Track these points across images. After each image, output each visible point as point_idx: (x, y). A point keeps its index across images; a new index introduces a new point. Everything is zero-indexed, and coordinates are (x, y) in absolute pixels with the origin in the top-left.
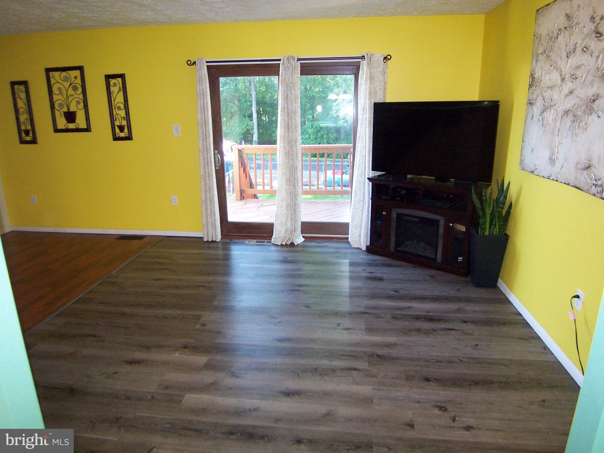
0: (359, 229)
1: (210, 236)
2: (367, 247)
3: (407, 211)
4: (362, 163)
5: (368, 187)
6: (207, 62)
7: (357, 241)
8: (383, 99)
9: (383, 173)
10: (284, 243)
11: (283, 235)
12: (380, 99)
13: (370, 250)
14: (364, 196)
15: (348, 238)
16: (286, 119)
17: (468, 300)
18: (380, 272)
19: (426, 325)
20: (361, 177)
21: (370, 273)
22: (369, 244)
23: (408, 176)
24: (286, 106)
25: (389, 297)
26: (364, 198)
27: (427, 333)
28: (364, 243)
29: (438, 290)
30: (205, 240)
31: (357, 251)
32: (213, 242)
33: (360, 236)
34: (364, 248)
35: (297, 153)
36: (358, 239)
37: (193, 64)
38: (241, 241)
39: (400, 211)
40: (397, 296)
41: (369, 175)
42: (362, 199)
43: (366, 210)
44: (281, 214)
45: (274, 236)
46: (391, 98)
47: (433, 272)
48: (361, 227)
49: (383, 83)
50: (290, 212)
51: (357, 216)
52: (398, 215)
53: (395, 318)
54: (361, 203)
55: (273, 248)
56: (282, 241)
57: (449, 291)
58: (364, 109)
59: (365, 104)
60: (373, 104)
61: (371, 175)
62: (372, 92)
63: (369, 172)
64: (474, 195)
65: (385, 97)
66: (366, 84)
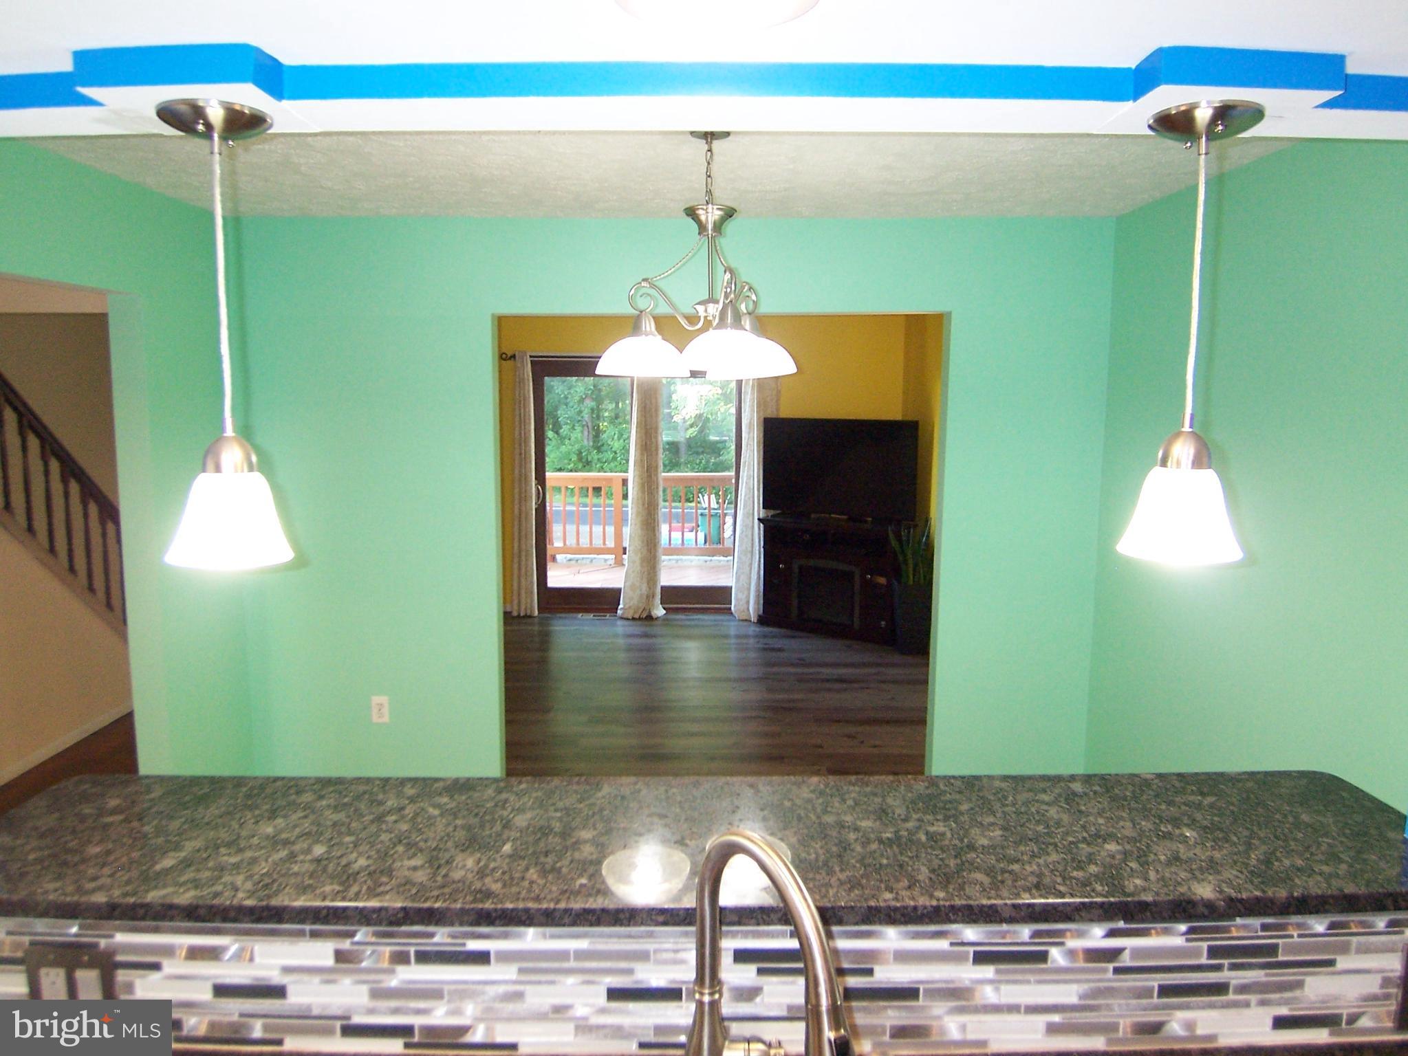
0: (746, 593)
1: (523, 607)
2: (759, 616)
3: (812, 563)
4: (749, 498)
5: (758, 531)
6: (531, 357)
7: (744, 611)
8: (775, 413)
9: (778, 512)
10: (637, 616)
11: (636, 603)
12: (771, 414)
13: (763, 620)
14: (752, 544)
15: (730, 609)
16: (644, 438)
17: (887, 665)
18: (778, 643)
19: (837, 686)
20: (748, 518)
21: (766, 644)
22: (761, 612)
23: (813, 516)
24: (644, 419)
25: (792, 665)
26: (752, 547)
27: (838, 691)
28: (754, 613)
29: (857, 658)
30: (515, 614)
31: (745, 623)
32: (526, 617)
33: (748, 602)
34: (754, 618)
35: (657, 484)
36: (745, 606)
37: (510, 358)
38: (571, 615)
39: (803, 562)
40: (802, 663)
41: (759, 514)
42: (750, 549)
43: (757, 564)
44: (633, 572)
45: (621, 606)
46: (786, 412)
47: (848, 642)
48: (749, 589)
49: (775, 392)
50: (646, 569)
51: (743, 573)
52: (801, 568)
53: (800, 681)
54: (749, 555)
55: (620, 623)
56: (635, 612)
57: (868, 658)
58: (750, 425)
59: (752, 419)
60: (762, 419)
61: (762, 514)
62: (762, 404)
63: (758, 511)
64: (891, 536)
65: (778, 410)
66: (753, 394)
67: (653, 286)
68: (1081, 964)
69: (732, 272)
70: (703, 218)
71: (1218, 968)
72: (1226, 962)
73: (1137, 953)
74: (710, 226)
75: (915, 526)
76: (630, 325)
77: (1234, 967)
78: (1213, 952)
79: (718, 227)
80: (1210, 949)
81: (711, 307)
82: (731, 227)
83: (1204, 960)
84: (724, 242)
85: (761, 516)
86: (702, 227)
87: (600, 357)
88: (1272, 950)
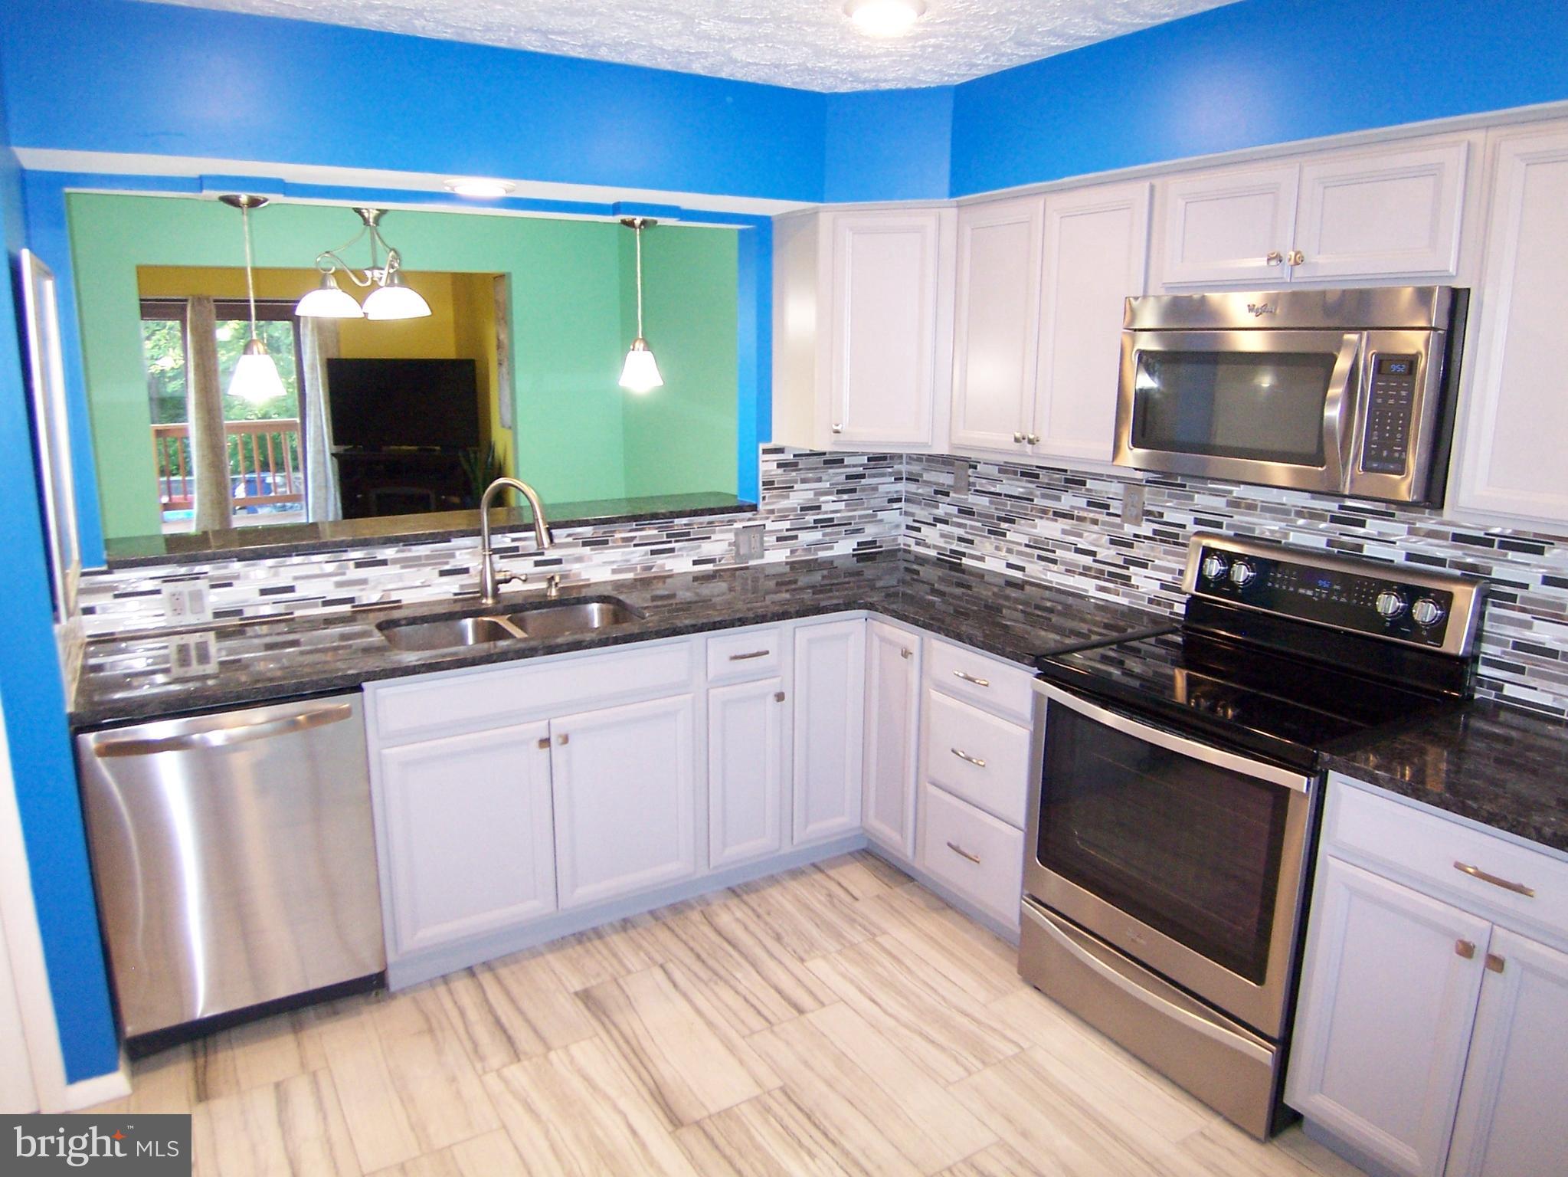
3: (389, 490)
4: (318, 436)
5: (331, 466)
8: (337, 354)
9: (350, 446)
12: (333, 354)
14: (326, 479)
16: (203, 380)
20: (319, 454)
23: (384, 448)
26: (327, 481)
35: (222, 426)
39: (379, 492)
41: (330, 450)
42: (324, 483)
43: (333, 497)
44: (204, 515)
46: (346, 354)
49: (334, 334)
50: (217, 511)
52: (379, 497)
54: (324, 489)
58: (313, 368)
59: (314, 359)
60: (325, 360)
61: (335, 449)
62: (323, 347)
63: (328, 446)
64: (462, 459)
65: (339, 351)
66: (313, 335)
67: (333, 256)
68: (621, 544)
69: (396, 252)
70: (366, 215)
71: (670, 542)
72: (673, 539)
73: (642, 537)
74: (371, 220)
75: (480, 451)
76: (317, 279)
77: (676, 541)
78: (668, 536)
79: (377, 220)
80: (667, 534)
81: (377, 273)
82: (384, 220)
83: (665, 539)
84: (382, 229)
85: (334, 452)
86: (366, 221)
87: (298, 302)
88: (688, 534)
